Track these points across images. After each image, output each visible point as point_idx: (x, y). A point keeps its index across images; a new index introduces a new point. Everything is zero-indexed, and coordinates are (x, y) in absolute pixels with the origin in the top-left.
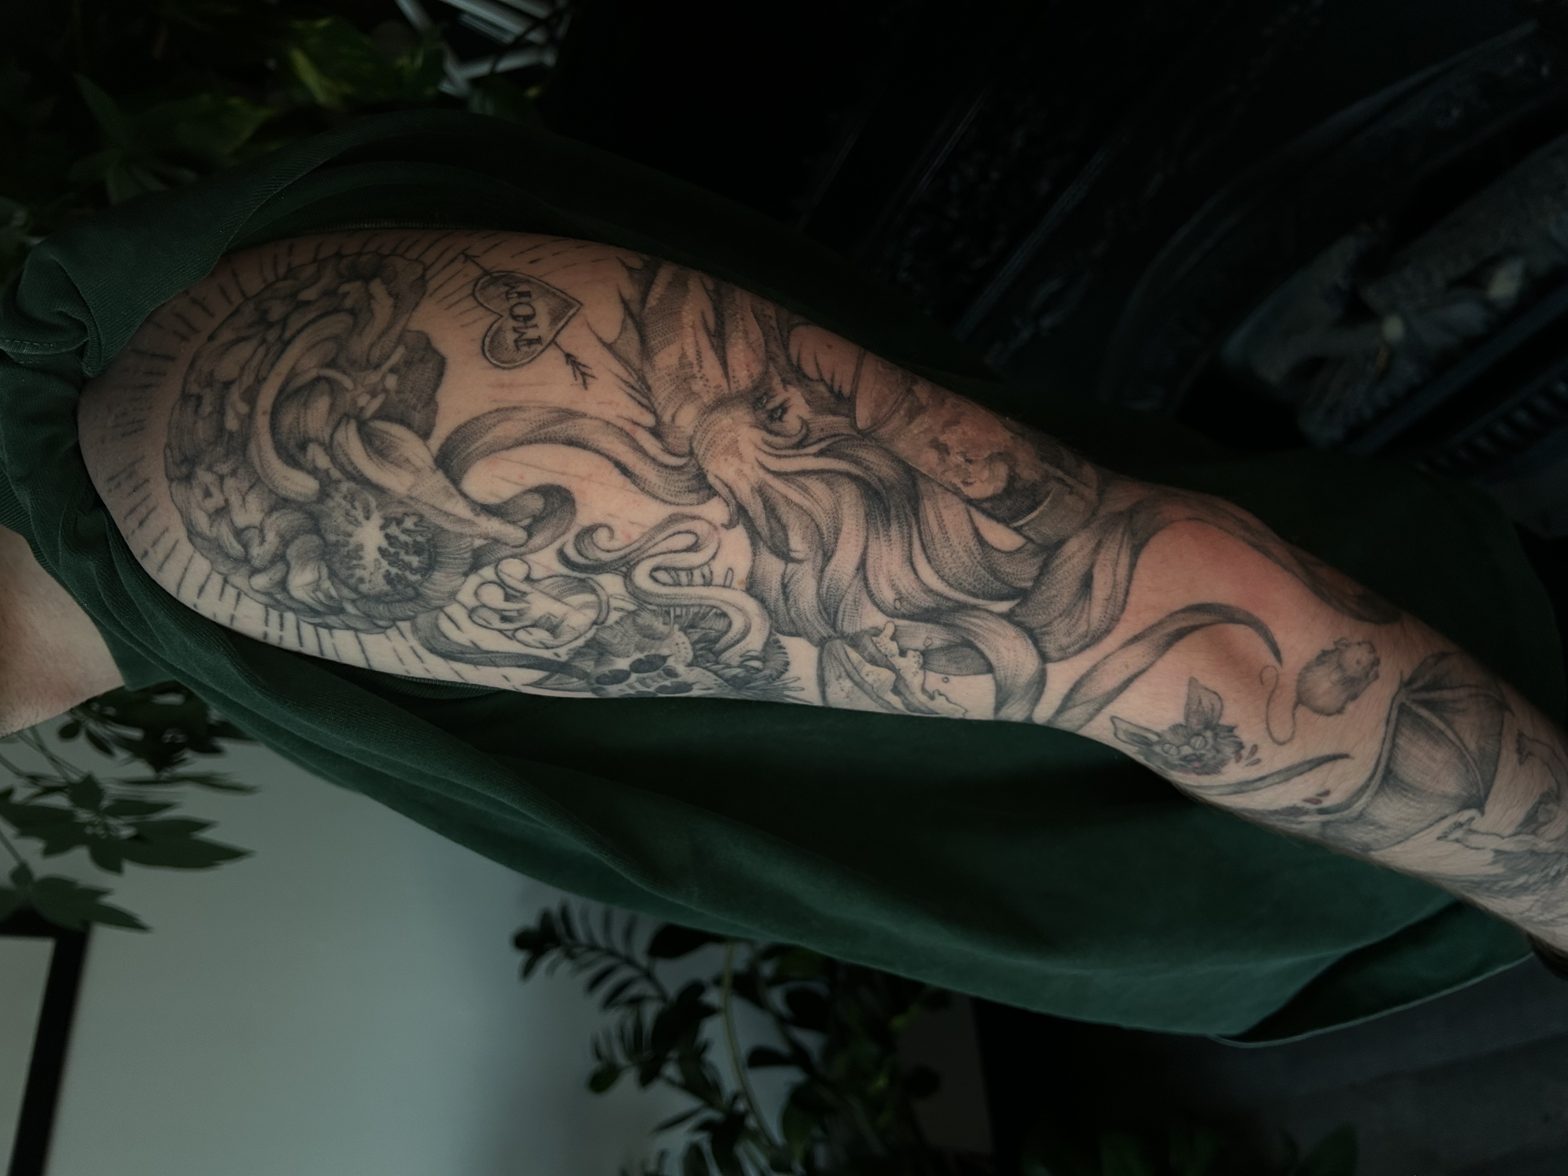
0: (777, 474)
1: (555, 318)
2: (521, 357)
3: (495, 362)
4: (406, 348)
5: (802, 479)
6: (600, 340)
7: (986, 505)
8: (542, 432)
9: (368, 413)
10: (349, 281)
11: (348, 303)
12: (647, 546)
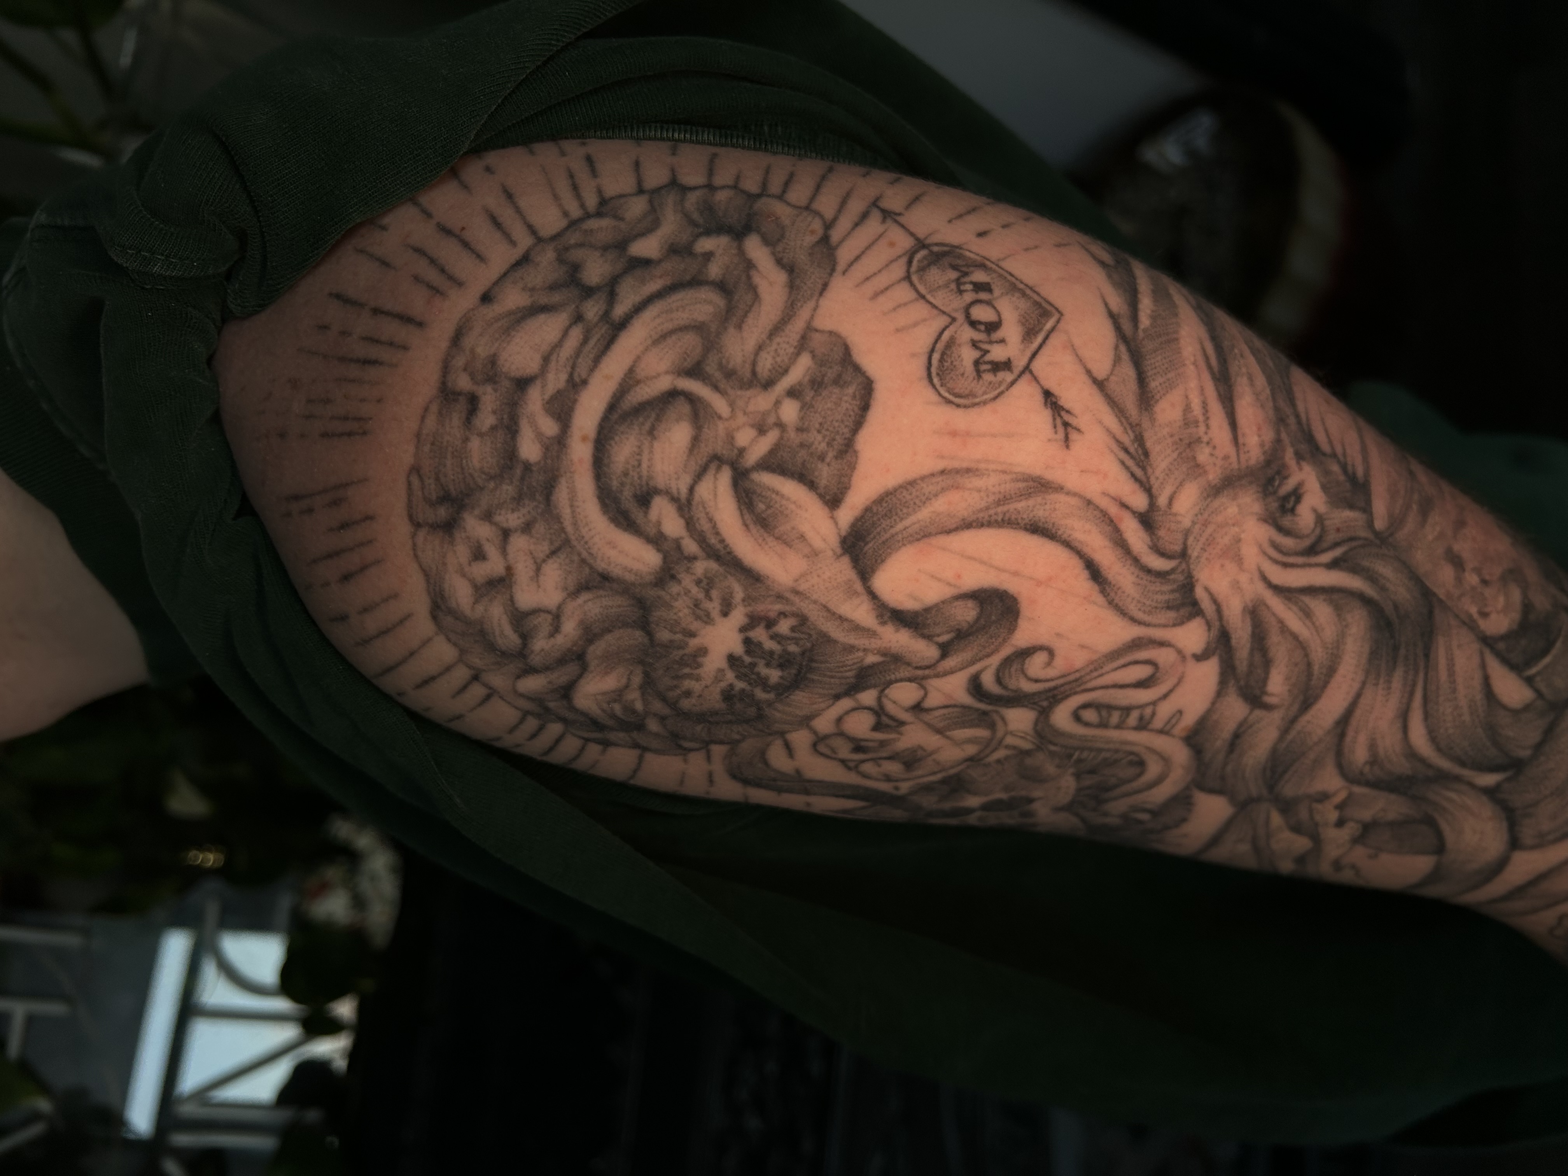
0: (1279, 590)
1: (1029, 333)
2: (984, 388)
3: (947, 395)
4: (814, 357)
5: (1307, 599)
6: (1089, 372)
7: (1501, 646)
8: (1000, 509)
9: (754, 456)
10: (708, 233)
11: (714, 270)
12: (1088, 677)
